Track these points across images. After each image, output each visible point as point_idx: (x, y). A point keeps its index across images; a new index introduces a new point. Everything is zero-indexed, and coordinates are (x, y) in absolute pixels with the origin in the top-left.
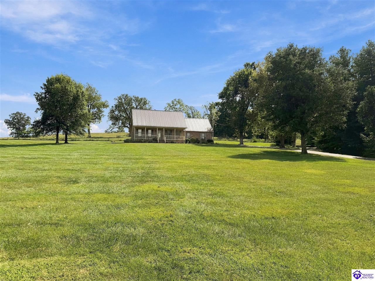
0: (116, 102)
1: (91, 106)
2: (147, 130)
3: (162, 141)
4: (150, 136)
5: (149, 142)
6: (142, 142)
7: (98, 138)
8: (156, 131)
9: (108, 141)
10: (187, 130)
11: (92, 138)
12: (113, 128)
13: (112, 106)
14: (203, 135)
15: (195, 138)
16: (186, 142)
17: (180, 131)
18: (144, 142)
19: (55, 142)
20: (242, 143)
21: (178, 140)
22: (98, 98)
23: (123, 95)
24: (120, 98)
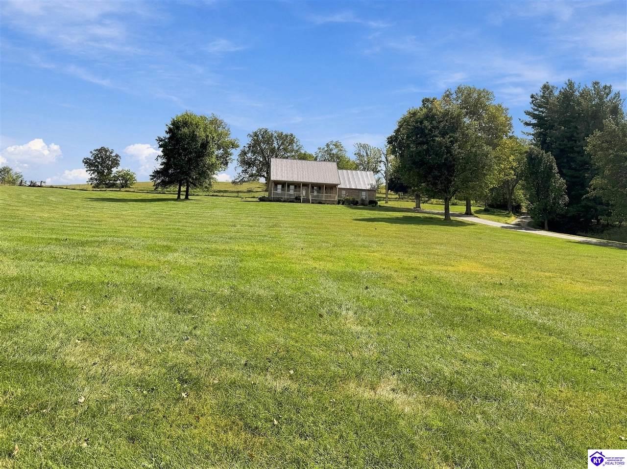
0: (250, 140)
2: (288, 186)
3: (306, 201)
4: (291, 193)
5: (291, 202)
6: (280, 201)
8: (300, 187)
9: (237, 197)
10: (339, 186)
13: (244, 146)
14: (364, 193)
15: (350, 198)
16: (339, 203)
17: (331, 187)
18: (284, 201)
19: (176, 196)
20: (418, 206)
21: (328, 200)
22: (226, 135)
23: (260, 131)
24: (256, 135)
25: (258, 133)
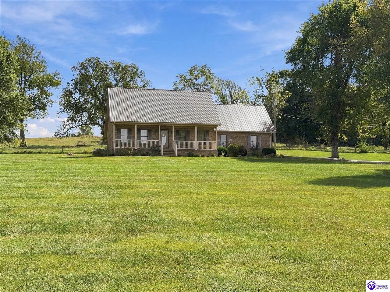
0: (76, 75)
1: (25, 83)
2: (139, 131)
3: (169, 152)
4: (144, 142)
5: (144, 155)
6: (128, 155)
7: (41, 147)
8: (157, 131)
9: (61, 153)
10: (219, 128)
11: (30, 147)
12: (71, 128)
13: (68, 83)
14: (254, 138)
15: (236, 145)
16: (219, 154)
17: (206, 131)
18: (134, 155)
20: (335, 154)
21: (202, 151)
22: (40, 67)
23: (89, 60)
24: (83, 66)
25: (86, 65)
